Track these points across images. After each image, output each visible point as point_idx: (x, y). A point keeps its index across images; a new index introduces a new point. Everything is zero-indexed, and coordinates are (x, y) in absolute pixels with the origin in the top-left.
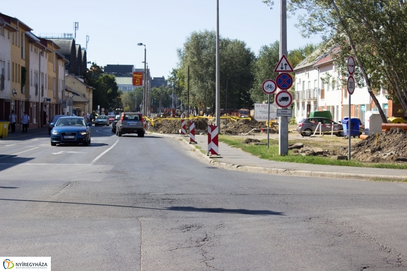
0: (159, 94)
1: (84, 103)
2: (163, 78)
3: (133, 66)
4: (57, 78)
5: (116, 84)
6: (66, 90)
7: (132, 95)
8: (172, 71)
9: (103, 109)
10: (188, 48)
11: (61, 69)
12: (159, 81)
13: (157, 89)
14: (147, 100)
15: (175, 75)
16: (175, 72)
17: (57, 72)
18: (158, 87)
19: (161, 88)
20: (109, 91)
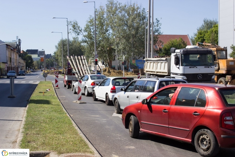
0: (49, 61)
1: (23, 66)
2: (51, 54)
3: (38, 50)
4: (17, 59)
5: (32, 58)
6: (19, 63)
7: (38, 62)
8: (54, 53)
9: (29, 68)
10: (59, 45)
11: (18, 56)
12: (49, 56)
13: (48, 59)
14: (44, 64)
15: (55, 54)
16: (55, 53)
17: (17, 57)
18: (48, 58)
19: (50, 59)
20: (30, 61)
